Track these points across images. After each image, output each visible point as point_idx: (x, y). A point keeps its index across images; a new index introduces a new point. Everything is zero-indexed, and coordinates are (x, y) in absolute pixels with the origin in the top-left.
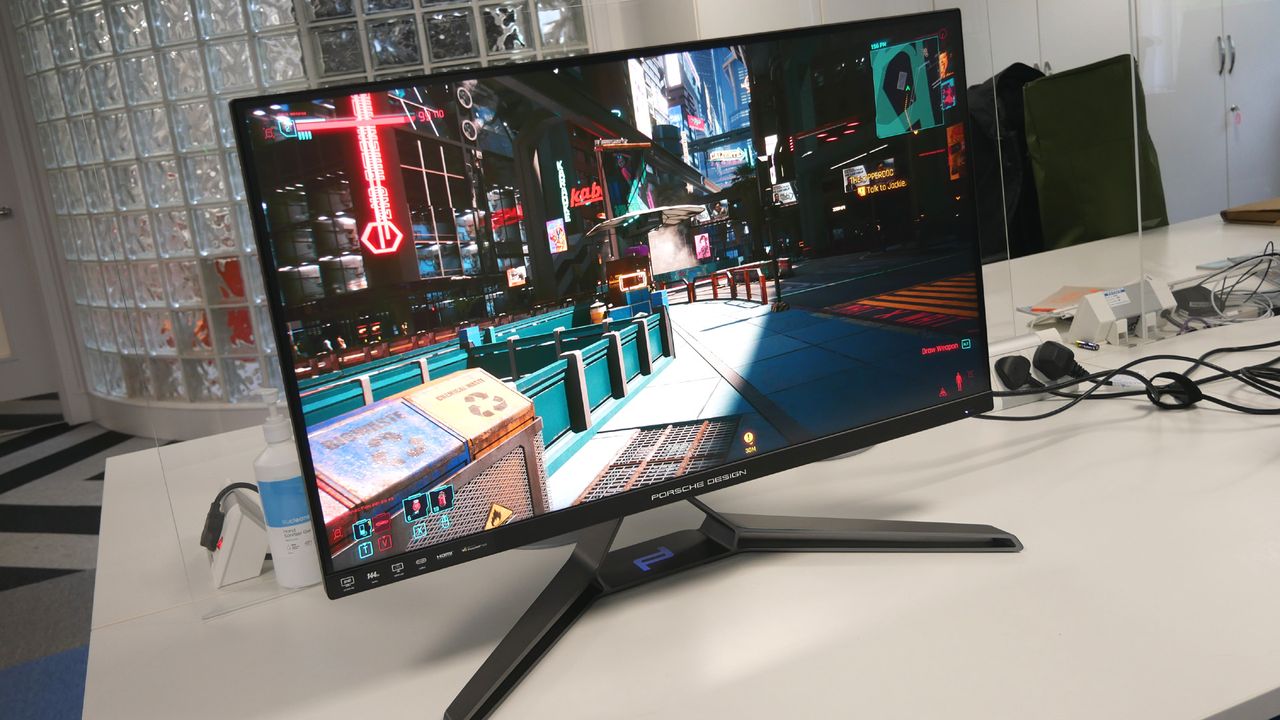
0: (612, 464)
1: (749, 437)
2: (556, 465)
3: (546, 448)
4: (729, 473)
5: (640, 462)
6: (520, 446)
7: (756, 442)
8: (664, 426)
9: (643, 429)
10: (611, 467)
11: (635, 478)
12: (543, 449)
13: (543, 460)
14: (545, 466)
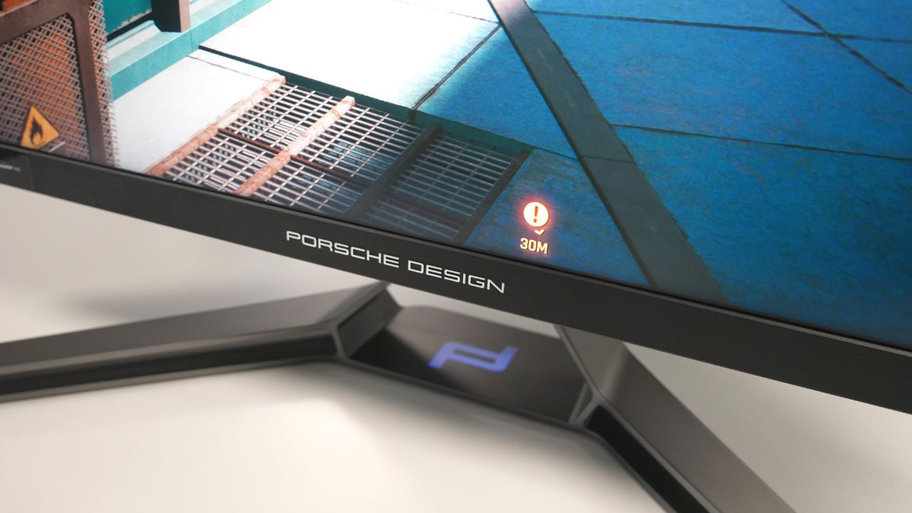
0: (223, 126)
1: (536, 214)
2: (128, 80)
3: (110, 38)
4: (463, 270)
5: (277, 150)
6: (68, 16)
7: (553, 234)
8: (339, 94)
9: (291, 79)
10: (222, 133)
11: (262, 177)
12: (103, 37)
13: (105, 61)
14: (109, 74)
